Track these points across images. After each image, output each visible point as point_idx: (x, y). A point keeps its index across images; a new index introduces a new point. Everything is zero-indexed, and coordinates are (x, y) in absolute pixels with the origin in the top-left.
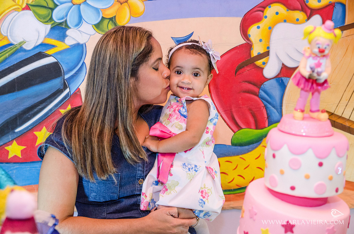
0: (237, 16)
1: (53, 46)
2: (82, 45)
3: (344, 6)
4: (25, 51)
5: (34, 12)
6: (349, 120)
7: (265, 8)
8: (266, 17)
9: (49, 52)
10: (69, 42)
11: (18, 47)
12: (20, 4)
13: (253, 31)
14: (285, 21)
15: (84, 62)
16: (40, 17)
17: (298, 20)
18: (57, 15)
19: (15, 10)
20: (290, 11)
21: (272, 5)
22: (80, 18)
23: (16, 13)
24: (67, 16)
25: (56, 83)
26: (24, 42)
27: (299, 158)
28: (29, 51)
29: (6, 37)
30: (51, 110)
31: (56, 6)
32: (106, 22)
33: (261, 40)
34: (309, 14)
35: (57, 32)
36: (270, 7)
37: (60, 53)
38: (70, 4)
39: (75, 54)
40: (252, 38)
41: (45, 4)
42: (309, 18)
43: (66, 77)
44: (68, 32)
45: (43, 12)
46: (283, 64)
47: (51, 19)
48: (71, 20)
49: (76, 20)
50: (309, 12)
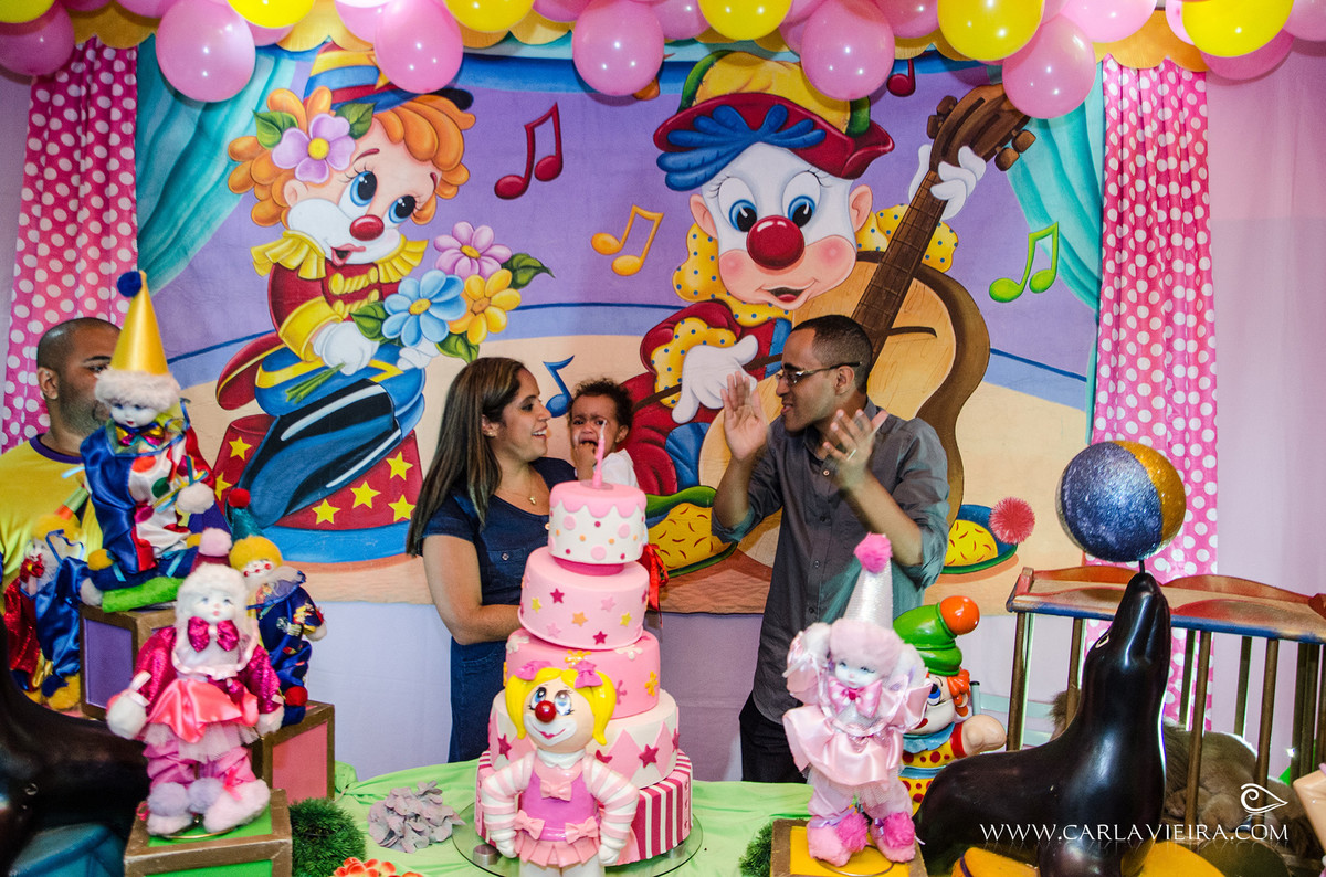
0: (636, 334)
1: (381, 371)
2: (420, 370)
3: (788, 323)
4: (344, 376)
5: (359, 324)
7: (676, 324)
8: (677, 337)
9: (374, 379)
10: (403, 365)
11: (335, 371)
13: (659, 356)
14: (705, 343)
15: (421, 395)
16: (365, 330)
17: (723, 341)
18: (388, 329)
19: (333, 321)
20: (712, 329)
22: (419, 333)
24: (401, 330)
25: (382, 422)
26: (342, 365)
27: (571, 515)
29: (319, 358)
30: (375, 459)
31: (388, 316)
32: (453, 339)
33: (669, 369)
34: (738, 334)
35: (386, 352)
36: (683, 323)
37: (390, 380)
38: (407, 314)
39: (411, 383)
40: (657, 366)
41: (373, 314)
42: (738, 340)
43: (397, 414)
44: (402, 352)
45: (370, 324)
46: (701, 404)
47: (380, 334)
48: (407, 335)
49: (414, 335)
50: (739, 331)
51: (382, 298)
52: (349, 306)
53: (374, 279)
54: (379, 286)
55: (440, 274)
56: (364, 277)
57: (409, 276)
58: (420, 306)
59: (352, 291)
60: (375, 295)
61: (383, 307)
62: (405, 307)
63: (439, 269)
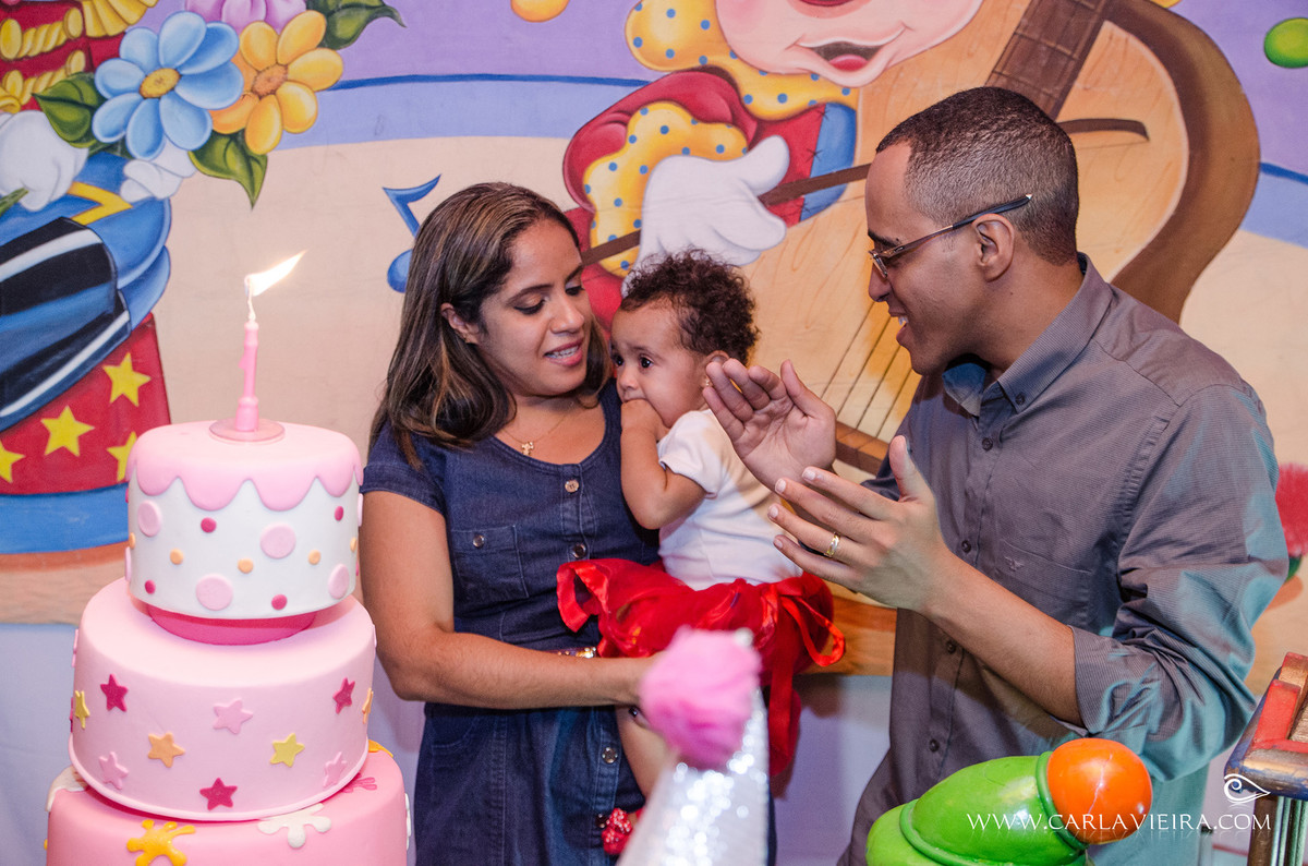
0: (556, 135)
1: (92, 204)
2: (162, 202)
3: (851, 112)
4: (27, 213)
5: (52, 118)
6: (855, 431)
7: (630, 114)
8: (633, 139)
9: (82, 219)
10: (131, 193)
11: (10, 202)
12: (17, 94)
13: (598, 176)
14: (686, 152)
15: (164, 248)
16: (61, 127)
17: (720, 149)
18: (103, 124)
19: (4, 108)
20: (700, 125)
21: (651, 108)
22: (159, 132)
23: (6, 116)
24: (125, 127)
25: (93, 299)
26: (22, 192)
28: (36, 213)
30: (83, 366)
31: (102, 100)
32: (221, 144)
33: (618, 203)
34: (751, 133)
35: (101, 168)
36: (645, 113)
37: (109, 220)
38: (136, 97)
39: (145, 226)
40: (594, 196)
41: (75, 96)
42: (751, 145)
43: (122, 283)
44: (130, 169)
45: (70, 115)
47: (89, 135)
48: (137, 136)
49: (149, 138)
50: (752, 127)
51: (91, 66)
52: (31, 82)
53: (75, 31)
54: (84, 43)
55: (194, 21)
56: (57, 26)
57: (138, 24)
58: (160, 81)
59: (35, 52)
60: (78, 61)
61: (92, 83)
62: (133, 84)
63: (193, 11)
